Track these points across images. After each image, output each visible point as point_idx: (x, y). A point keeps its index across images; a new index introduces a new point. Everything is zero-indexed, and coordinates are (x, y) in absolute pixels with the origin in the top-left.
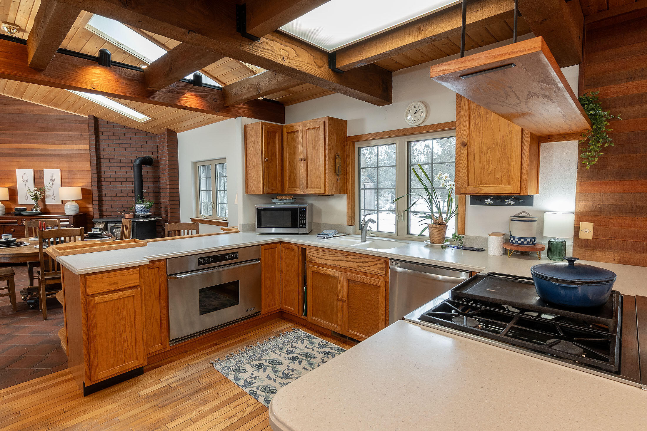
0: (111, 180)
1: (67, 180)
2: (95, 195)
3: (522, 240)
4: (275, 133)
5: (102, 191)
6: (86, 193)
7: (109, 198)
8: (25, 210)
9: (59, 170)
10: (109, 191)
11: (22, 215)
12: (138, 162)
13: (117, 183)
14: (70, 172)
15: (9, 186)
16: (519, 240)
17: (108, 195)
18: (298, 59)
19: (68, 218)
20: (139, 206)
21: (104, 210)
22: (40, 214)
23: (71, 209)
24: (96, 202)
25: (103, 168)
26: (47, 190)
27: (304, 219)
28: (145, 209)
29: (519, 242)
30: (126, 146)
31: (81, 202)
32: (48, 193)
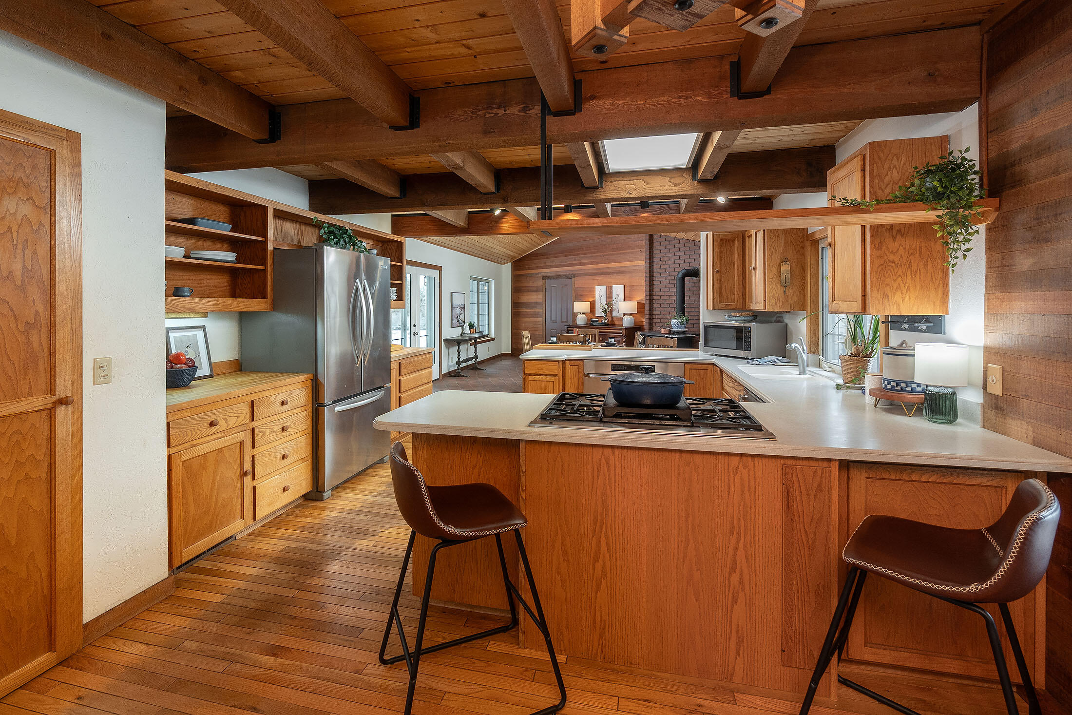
0: (661, 294)
1: (628, 295)
2: (647, 309)
3: (893, 384)
4: (734, 240)
5: (653, 305)
6: (640, 306)
7: (659, 313)
8: (597, 321)
9: (623, 285)
10: (659, 305)
11: (593, 325)
12: (680, 275)
13: (665, 297)
14: (632, 287)
15: (591, 300)
16: (889, 383)
17: (658, 309)
18: (647, 186)
19: (621, 330)
20: (674, 321)
21: (654, 324)
22: (605, 325)
23: (627, 322)
24: (647, 316)
25: (655, 282)
26: (614, 304)
27: (750, 340)
28: (678, 325)
29: (889, 387)
30: (675, 258)
31: (637, 315)
32: (615, 307)
